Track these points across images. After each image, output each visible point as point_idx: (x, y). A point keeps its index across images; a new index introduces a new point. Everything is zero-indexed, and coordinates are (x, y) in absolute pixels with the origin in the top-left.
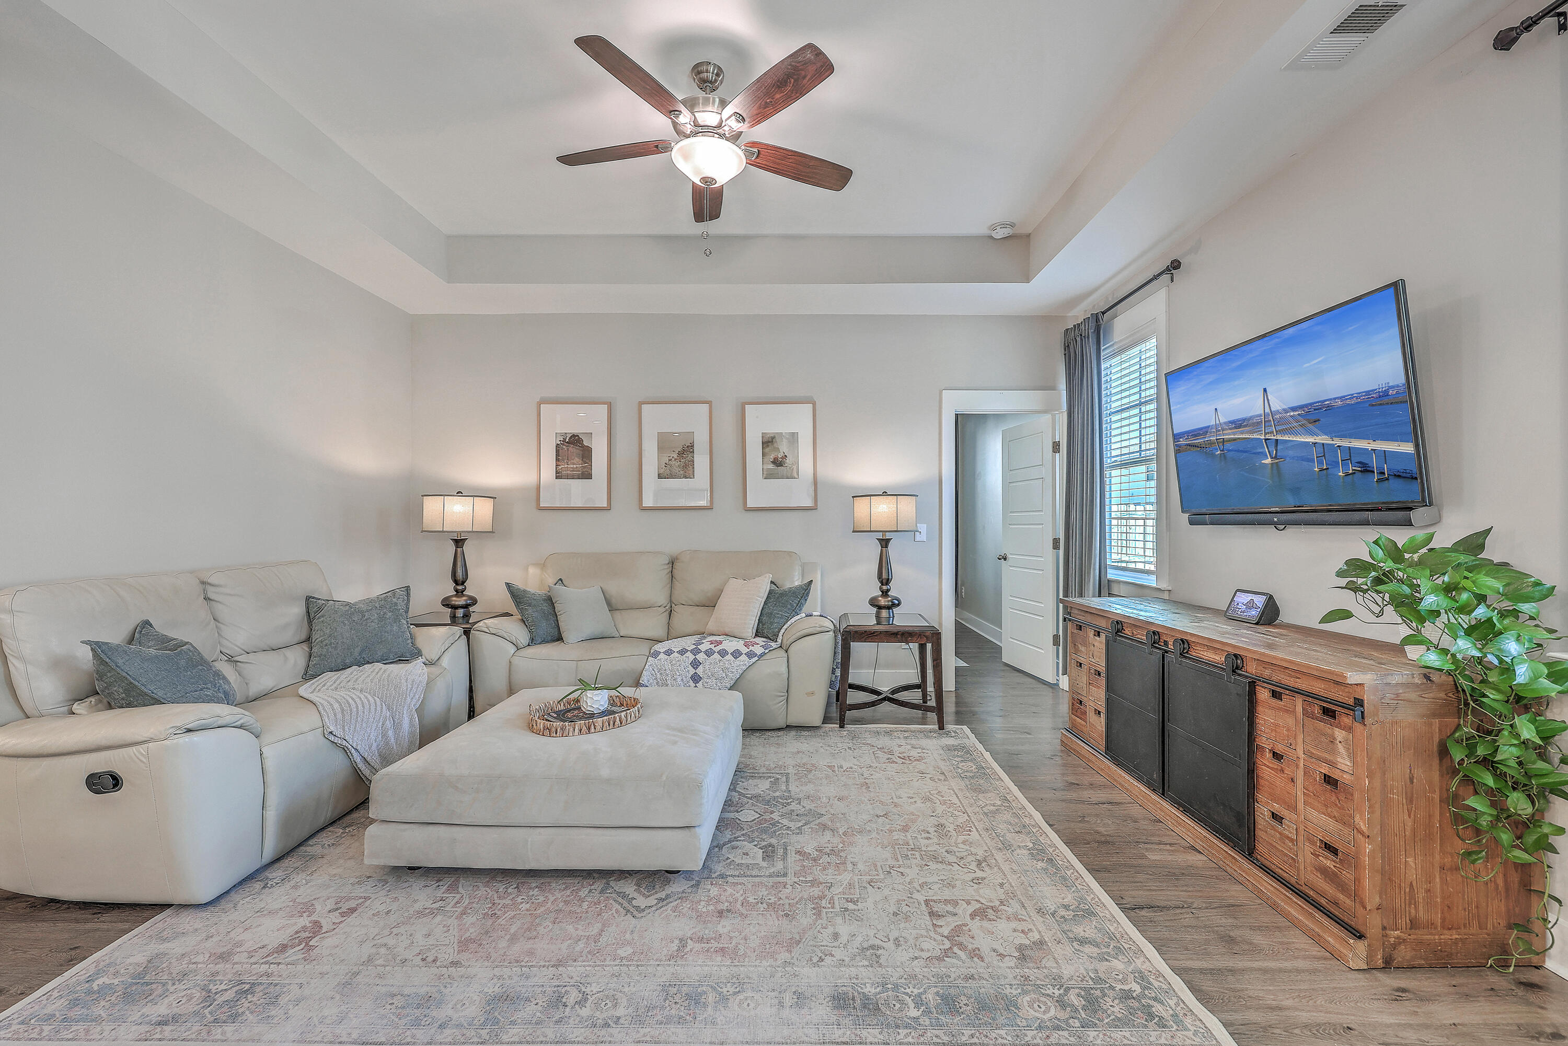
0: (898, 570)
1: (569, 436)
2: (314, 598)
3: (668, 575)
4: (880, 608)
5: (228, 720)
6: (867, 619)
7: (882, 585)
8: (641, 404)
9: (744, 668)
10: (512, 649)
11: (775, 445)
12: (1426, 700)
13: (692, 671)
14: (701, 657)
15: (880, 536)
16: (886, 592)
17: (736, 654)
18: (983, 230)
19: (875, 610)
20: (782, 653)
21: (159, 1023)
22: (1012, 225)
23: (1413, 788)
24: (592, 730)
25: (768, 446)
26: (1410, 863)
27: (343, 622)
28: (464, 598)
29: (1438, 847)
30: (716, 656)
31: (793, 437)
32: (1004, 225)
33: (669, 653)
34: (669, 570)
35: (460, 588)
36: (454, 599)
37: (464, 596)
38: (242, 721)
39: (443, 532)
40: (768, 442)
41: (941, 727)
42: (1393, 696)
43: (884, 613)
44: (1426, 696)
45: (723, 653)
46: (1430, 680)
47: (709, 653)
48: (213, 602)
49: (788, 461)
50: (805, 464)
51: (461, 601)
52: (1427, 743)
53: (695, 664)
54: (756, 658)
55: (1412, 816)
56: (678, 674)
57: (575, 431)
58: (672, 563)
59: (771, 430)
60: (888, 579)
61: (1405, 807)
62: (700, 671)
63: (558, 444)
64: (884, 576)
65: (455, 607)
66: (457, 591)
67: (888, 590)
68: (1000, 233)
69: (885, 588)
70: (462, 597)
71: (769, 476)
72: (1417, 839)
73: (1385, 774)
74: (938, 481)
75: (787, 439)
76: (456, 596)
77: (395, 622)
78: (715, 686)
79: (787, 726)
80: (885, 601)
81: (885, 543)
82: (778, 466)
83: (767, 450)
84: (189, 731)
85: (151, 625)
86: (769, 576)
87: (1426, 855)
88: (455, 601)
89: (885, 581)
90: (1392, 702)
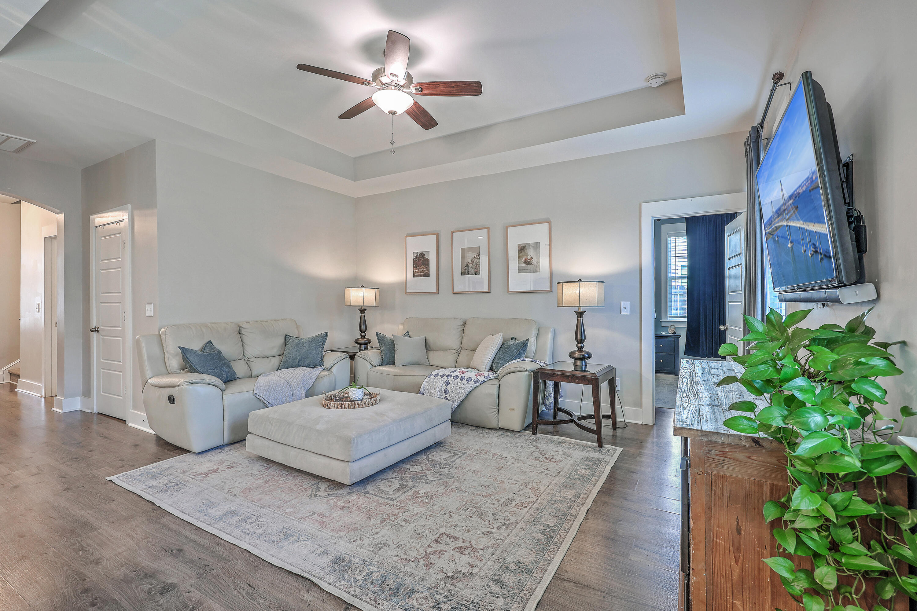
0: (589, 332)
1: (419, 253)
2: (288, 335)
3: (461, 332)
4: (576, 359)
5: (208, 381)
6: (569, 367)
7: (578, 343)
8: (452, 232)
9: (471, 388)
10: (369, 366)
11: (526, 251)
12: (755, 462)
13: (445, 387)
14: (451, 379)
15: (577, 310)
16: (581, 348)
17: (469, 380)
18: (643, 84)
19: (573, 360)
20: (496, 382)
21: (150, 487)
22: (664, 75)
23: (740, 538)
24: (343, 408)
25: (521, 252)
26: (738, 605)
27: (294, 347)
28: (365, 340)
29: (770, 601)
30: (459, 380)
31: (537, 246)
32: (655, 77)
33: (436, 376)
34: (462, 329)
35: (363, 334)
36: (360, 340)
37: (365, 338)
38: (214, 383)
39: (351, 306)
40: (522, 249)
41: (600, 445)
42: (718, 453)
43: (579, 363)
44: (755, 458)
45: (462, 379)
46: (759, 445)
47: (455, 378)
48: (244, 335)
49: (534, 261)
50: (544, 263)
51: (362, 341)
52: (756, 502)
53: (447, 383)
54: (479, 384)
55: (740, 564)
56: (438, 388)
57: (422, 251)
58: (465, 324)
59: (524, 242)
60: (582, 339)
61: (732, 553)
62: (449, 387)
63: (414, 259)
64: (579, 338)
65: (360, 344)
66: (361, 335)
67: (582, 347)
68: (656, 83)
69: (579, 345)
70: (364, 339)
71: (521, 270)
72: (745, 586)
73: (710, 520)
74: (639, 270)
75: (533, 247)
76: (361, 338)
77: (315, 349)
78: (455, 397)
79: (500, 428)
80: (578, 355)
81: (580, 314)
82: (527, 265)
83: (521, 255)
84: (191, 384)
85: (211, 343)
86: (501, 334)
87: (755, 603)
88: (360, 341)
89: (580, 340)
90: (718, 457)
